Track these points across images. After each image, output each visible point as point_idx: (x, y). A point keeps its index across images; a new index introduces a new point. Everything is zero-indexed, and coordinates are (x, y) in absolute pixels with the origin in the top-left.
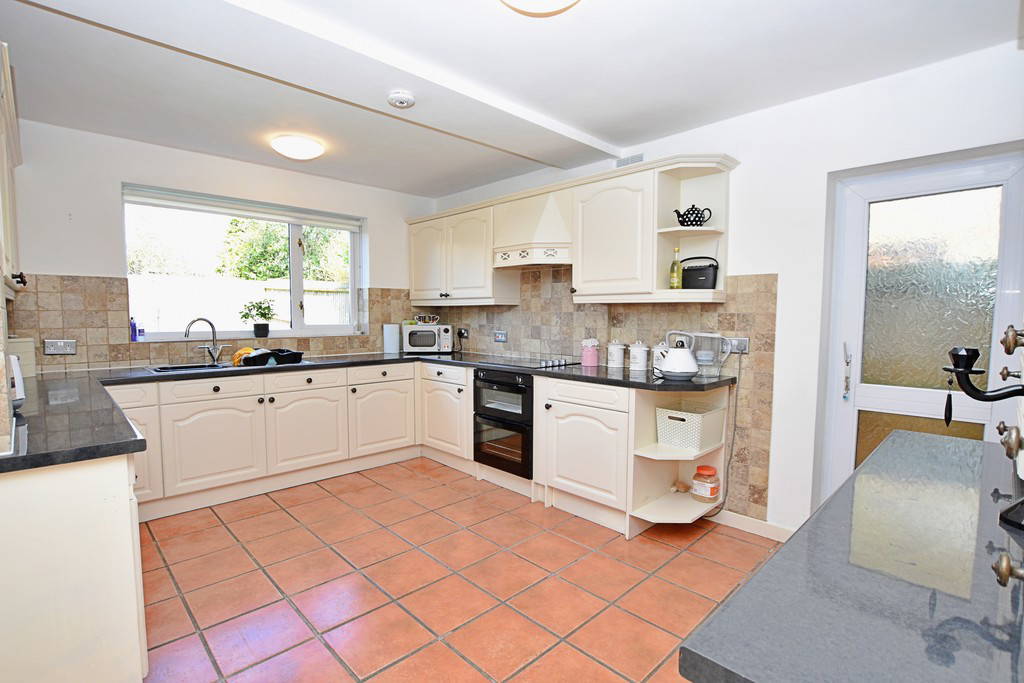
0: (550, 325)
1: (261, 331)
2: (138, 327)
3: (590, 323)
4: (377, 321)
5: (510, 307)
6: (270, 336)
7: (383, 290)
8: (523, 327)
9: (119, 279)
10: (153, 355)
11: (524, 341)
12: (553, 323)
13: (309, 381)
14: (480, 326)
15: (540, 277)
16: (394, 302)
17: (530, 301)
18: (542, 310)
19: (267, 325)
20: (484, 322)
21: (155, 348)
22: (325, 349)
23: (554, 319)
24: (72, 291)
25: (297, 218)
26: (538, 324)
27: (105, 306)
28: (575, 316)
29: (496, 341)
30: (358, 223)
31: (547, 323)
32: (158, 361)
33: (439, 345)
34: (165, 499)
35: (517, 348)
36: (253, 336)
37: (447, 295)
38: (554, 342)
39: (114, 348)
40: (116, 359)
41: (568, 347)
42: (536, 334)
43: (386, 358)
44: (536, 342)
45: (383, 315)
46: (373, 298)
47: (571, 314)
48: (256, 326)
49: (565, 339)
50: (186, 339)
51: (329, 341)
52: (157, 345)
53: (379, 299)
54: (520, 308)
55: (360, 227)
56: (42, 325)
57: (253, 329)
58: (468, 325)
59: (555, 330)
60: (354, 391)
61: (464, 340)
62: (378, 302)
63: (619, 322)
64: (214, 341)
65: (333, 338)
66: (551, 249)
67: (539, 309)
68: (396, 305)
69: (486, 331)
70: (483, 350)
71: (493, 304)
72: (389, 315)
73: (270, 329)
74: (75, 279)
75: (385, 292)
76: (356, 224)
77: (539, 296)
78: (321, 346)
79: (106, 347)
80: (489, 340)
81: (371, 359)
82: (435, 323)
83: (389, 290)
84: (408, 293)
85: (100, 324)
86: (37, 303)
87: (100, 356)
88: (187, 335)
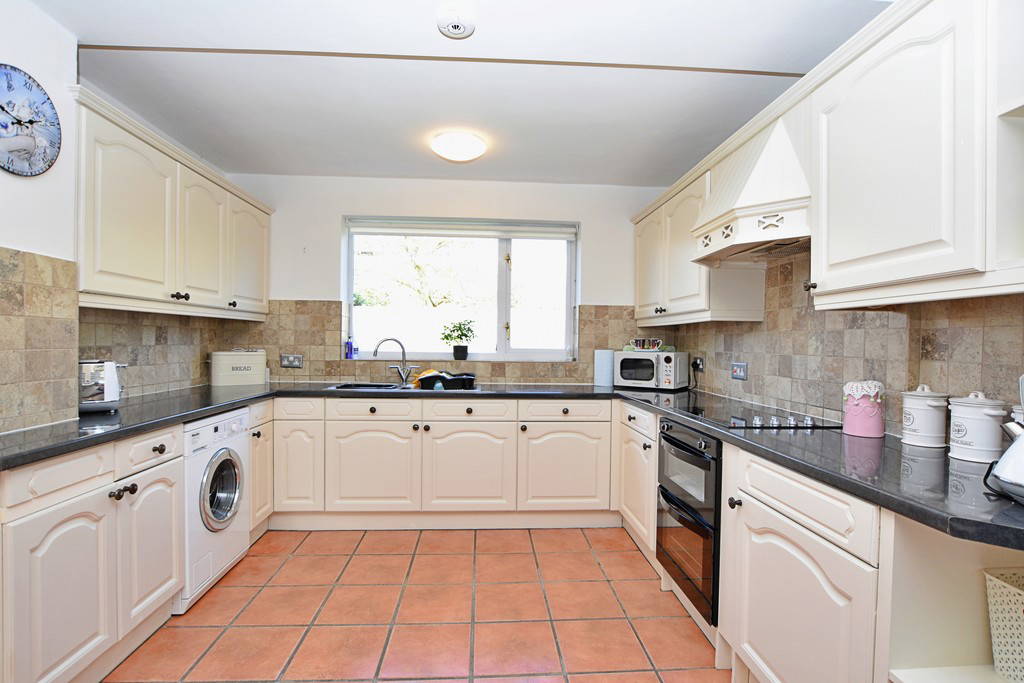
0: (806, 354)
1: (461, 353)
2: (354, 346)
3: (873, 350)
4: (589, 345)
5: (753, 326)
6: (468, 358)
7: (597, 307)
8: (768, 356)
9: (335, 302)
10: (358, 372)
11: (768, 379)
12: (811, 351)
13: (469, 411)
14: (718, 354)
15: (791, 273)
16: (613, 322)
17: (778, 314)
18: (794, 329)
19: (466, 347)
20: (721, 349)
21: (359, 366)
22: (522, 376)
23: (813, 344)
24: (302, 313)
25: (505, 231)
26: (788, 351)
27: (323, 326)
28: (846, 339)
29: (733, 378)
30: (573, 230)
31: (801, 350)
32: (363, 378)
33: (657, 380)
34: (324, 513)
35: (760, 390)
36: (452, 358)
37: (662, 310)
38: (811, 384)
39: (328, 364)
40: (329, 374)
41: (834, 395)
42: (785, 368)
43: (596, 391)
44: (786, 382)
45: (596, 338)
46: (584, 317)
47: (840, 333)
48: (455, 348)
49: (830, 378)
50: (374, 358)
51: (528, 368)
52: (362, 363)
53: (592, 318)
54: (764, 327)
55: (576, 234)
56: (281, 342)
57: (452, 351)
58: (704, 353)
59: (813, 363)
60: (524, 429)
61: (700, 374)
62: (591, 322)
63: (937, 347)
64: (404, 361)
65: (533, 364)
66: (772, 216)
67: (790, 325)
68: (614, 325)
69: (723, 363)
70: (720, 391)
71: (709, 319)
72: (606, 339)
73: (469, 351)
74: (304, 303)
75: (601, 311)
76: (571, 230)
77: (790, 305)
78: (519, 373)
79: (323, 363)
80: (726, 374)
81: (580, 391)
82: (656, 348)
83: (606, 307)
84: (633, 311)
85: (320, 342)
86: (278, 324)
87: (318, 371)
88: (375, 353)
